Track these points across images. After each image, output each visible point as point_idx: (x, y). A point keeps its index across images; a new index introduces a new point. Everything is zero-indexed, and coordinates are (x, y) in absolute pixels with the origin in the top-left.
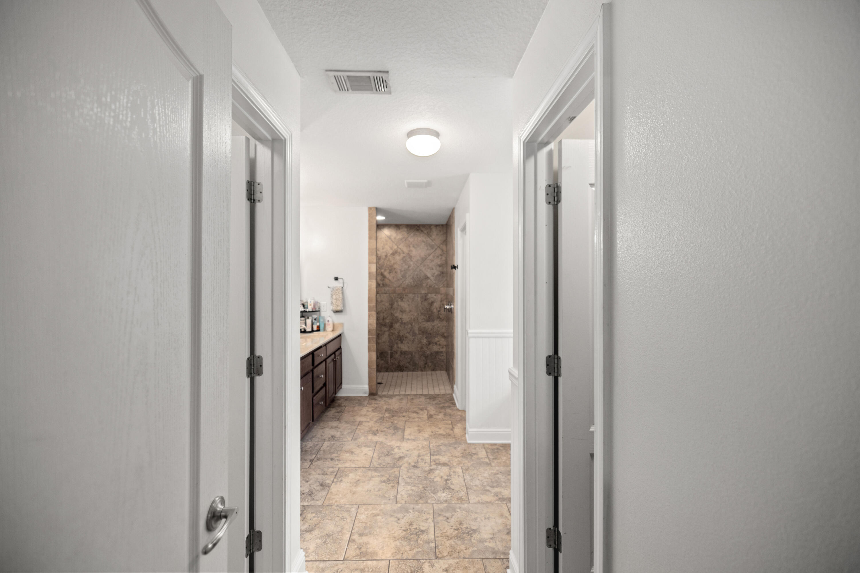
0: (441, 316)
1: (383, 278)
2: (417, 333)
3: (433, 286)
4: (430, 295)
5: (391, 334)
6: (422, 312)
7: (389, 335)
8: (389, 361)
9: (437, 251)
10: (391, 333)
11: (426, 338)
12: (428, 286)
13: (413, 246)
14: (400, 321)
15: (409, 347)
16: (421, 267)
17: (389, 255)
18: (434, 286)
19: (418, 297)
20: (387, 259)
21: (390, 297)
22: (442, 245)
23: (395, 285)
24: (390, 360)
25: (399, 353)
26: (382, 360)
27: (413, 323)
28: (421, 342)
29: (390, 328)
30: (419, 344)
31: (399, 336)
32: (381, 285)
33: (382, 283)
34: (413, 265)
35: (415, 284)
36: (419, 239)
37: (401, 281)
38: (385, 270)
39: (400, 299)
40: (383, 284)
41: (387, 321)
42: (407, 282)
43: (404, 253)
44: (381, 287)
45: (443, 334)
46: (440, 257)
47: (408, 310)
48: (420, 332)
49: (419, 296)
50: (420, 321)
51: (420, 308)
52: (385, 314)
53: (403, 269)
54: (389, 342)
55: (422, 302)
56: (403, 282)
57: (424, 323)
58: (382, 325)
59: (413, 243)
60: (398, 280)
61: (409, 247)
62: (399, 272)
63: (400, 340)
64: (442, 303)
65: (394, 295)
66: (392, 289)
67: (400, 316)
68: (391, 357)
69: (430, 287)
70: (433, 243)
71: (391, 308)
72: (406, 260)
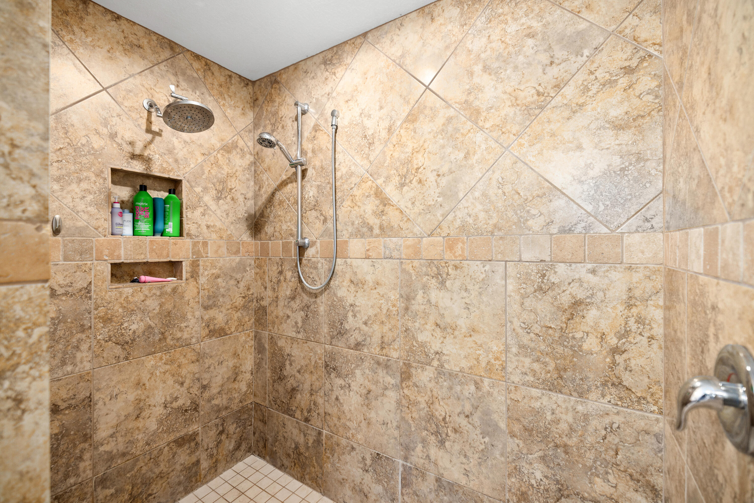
0: (628, 379)
1: (381, 207)
2: (503, 425)
3: (579, 228)
4: (561, 268)
5: (404, 401)
6: (525, 340)
7: (399, 403)
8: (400, 497)
9: (602, 57)
10: (406, 397)
11: (543, 459)
12: (554, 229)
13: (486, 69)
14: (435, 363)
15: (466, 473)
16: (521, 145)
17: (399, 123)
18: (587, 229)
19: (506, 278)
20: (394, 139)
21: (404, 271)
22: (632, 21)
23: (417, 230)
24: (402, 494)
25: (431, 477)
26: (379, 481)
27: (486, 382)
28: (518, 470)
29: (402, 381)
30: (510, 475)
31: (431, 417)
32: (376, 231)
33: (377, 222)
34: (483, 146)
35: (494, 221)
36: (512, 28)
37: (439, 213)
38: (388, 178)
39: (434, 281)
40: (381, 228)
41: (395, 355)
42: (459, 214)
43: (449, 106)
44: (377, 236)
45: (644, 472)
46: (623, 82)
47: (463, 323)
48: (517, 428)
49: (512, 270)
50: (516, 378)
51: (517, 323)
52: (386, 329)
53: (445, 169)
54: (398, 427)
55: (524, 297)
56: (445, 216)
57: (535, 392)
58: (378, 363)
59: (483, 56)
60: (429, 209)
61: (471, 74)
62: (432, 177)
63: (437, 433)
64: (634, 310)
65: (416, 263)
66: (410, 242)
67: (436, 346)
68: (406, 484)
69: (564, 231)
70: (583, 26)
71: (407, 309)
72: (457, 130)
